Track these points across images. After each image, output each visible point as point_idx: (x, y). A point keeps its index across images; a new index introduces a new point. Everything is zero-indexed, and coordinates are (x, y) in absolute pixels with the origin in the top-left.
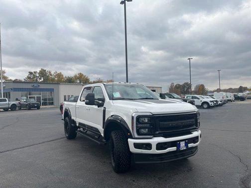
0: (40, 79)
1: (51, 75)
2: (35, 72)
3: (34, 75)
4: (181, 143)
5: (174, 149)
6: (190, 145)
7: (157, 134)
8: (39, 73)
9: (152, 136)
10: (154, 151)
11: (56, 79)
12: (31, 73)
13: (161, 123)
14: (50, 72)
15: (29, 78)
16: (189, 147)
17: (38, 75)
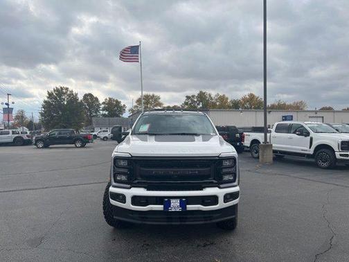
0: (198, 104)
1: (212, 99)
2: (193, 96)
3: (192, 100)
4: (172, 201)
5: (160, 207)
6: (190, 207)
7: (135, 184)
8: (198, 97)
9: (129, 186)
10: (129, 205)
11: (218, 103)
12: (188, 97)
13: (142, 169)
14: (210, 95)
15: (186, 103)
16: (188, 209)
17: (196, 100)
